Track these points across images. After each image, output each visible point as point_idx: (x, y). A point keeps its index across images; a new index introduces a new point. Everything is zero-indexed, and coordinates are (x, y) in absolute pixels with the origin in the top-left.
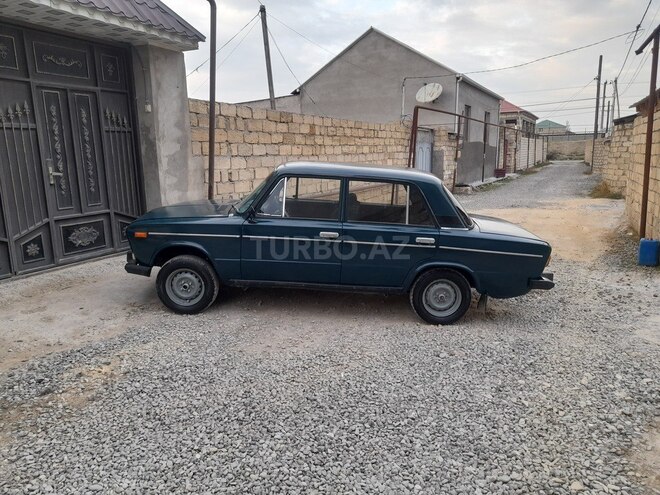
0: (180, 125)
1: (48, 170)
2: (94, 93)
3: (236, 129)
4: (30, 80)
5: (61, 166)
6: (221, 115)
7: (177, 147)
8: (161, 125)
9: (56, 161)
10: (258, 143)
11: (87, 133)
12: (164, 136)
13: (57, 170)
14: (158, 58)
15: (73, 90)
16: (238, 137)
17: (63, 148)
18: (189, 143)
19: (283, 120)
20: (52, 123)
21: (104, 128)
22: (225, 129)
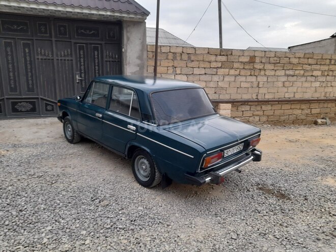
0: (140, 57)
1: (76, 77)
2: (101, 44)
3: (181, 59)
4: (72, 40)
5: (83, 75)
6: (170, 52)
7: (138, 69)
8: (128, 58)
9: (81, 73)
10: (199, 67)
11: (96, 62)
12: (129, 63)
13: (81, 77)
14: (129, 26)
15: (91, 44)
16: (183, 64)
17: (85, 68)
18: (145, 67)
19: (222, 54)
20: (80, 58)
21: (105, 59)
22: (172, 60)
